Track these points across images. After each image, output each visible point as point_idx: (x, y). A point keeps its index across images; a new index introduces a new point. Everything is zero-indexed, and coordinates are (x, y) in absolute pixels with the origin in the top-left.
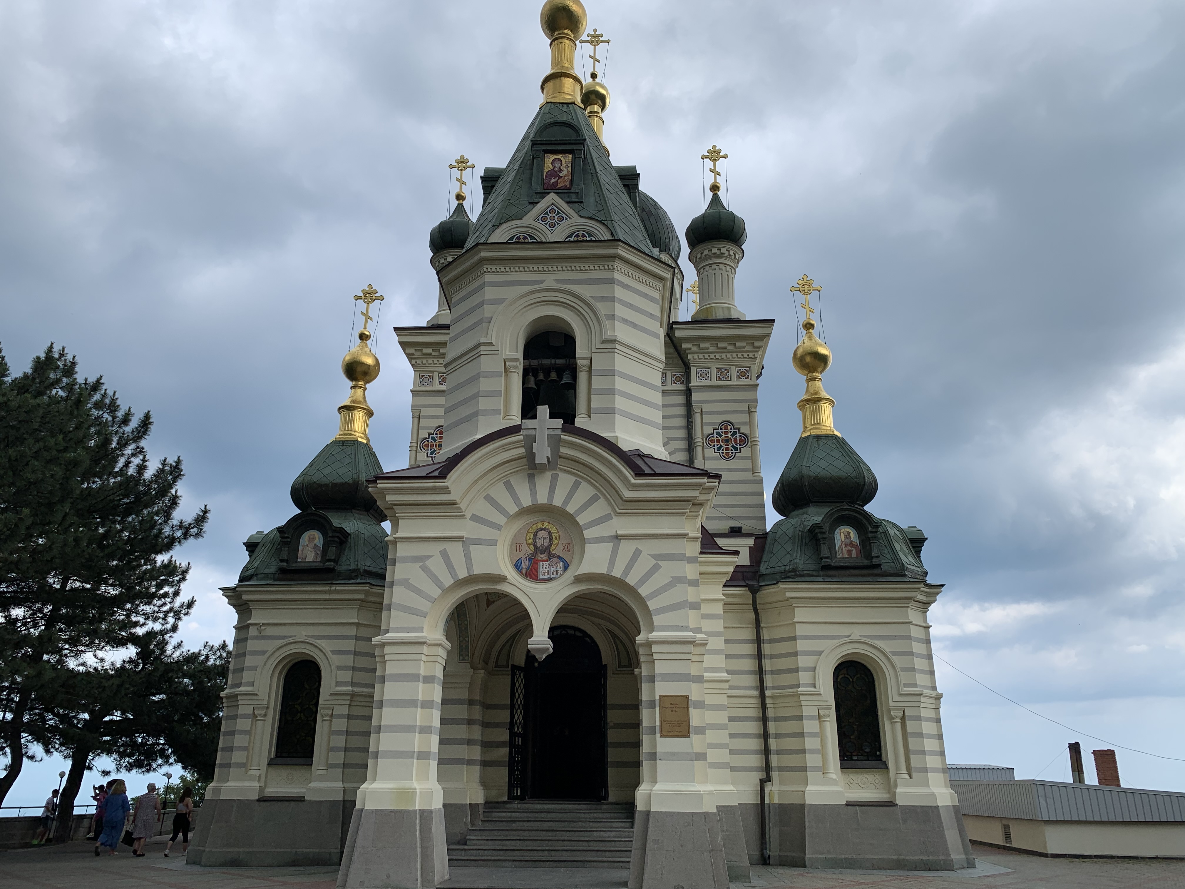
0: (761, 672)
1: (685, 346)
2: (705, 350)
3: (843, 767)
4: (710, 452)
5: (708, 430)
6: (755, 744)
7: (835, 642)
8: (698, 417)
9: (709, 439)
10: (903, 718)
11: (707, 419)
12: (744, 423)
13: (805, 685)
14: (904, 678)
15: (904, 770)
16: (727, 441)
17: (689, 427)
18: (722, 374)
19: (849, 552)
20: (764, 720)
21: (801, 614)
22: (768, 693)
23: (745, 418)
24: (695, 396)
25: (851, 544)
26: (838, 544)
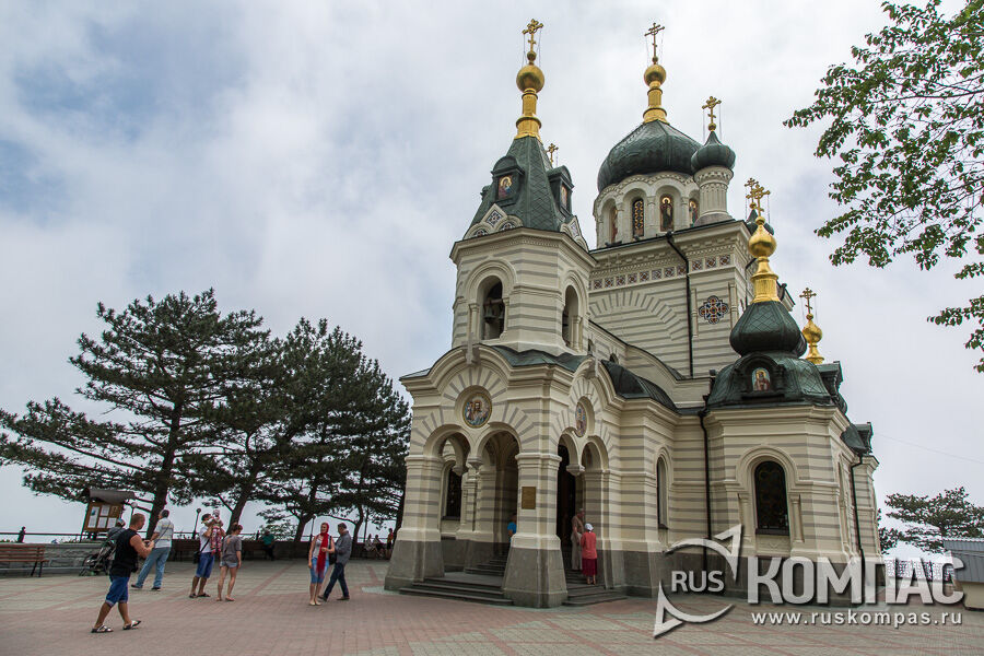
0: (707, 469)
1: (682, 248)
2: (697, 249)
3: (756, 533)
4: (701, 320)
5: (700, 304)
6: (702, 516)
7: (748, 449)
8: (693, 296)
9: (701, 311)
10: (799, 501)
11: (699, 296)
12: (725, 297)
13: (729, 478)
14: (799, 472)
15: (799, 536)
16: (713, 310)
17: (689, 304)
18: (711, 263)
19: (762, 386)
20: (708, 501)
21: (727, 432)
22: (711, 483)
23: (726, 292)
24: (692, 281)
25: (764, 381)
26: (754, 381)
